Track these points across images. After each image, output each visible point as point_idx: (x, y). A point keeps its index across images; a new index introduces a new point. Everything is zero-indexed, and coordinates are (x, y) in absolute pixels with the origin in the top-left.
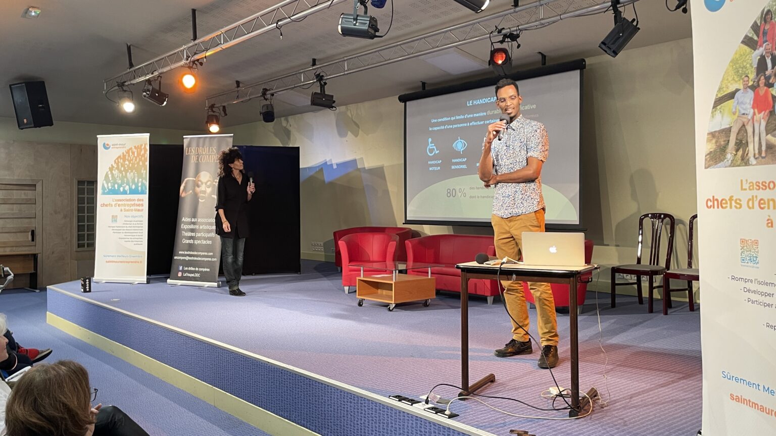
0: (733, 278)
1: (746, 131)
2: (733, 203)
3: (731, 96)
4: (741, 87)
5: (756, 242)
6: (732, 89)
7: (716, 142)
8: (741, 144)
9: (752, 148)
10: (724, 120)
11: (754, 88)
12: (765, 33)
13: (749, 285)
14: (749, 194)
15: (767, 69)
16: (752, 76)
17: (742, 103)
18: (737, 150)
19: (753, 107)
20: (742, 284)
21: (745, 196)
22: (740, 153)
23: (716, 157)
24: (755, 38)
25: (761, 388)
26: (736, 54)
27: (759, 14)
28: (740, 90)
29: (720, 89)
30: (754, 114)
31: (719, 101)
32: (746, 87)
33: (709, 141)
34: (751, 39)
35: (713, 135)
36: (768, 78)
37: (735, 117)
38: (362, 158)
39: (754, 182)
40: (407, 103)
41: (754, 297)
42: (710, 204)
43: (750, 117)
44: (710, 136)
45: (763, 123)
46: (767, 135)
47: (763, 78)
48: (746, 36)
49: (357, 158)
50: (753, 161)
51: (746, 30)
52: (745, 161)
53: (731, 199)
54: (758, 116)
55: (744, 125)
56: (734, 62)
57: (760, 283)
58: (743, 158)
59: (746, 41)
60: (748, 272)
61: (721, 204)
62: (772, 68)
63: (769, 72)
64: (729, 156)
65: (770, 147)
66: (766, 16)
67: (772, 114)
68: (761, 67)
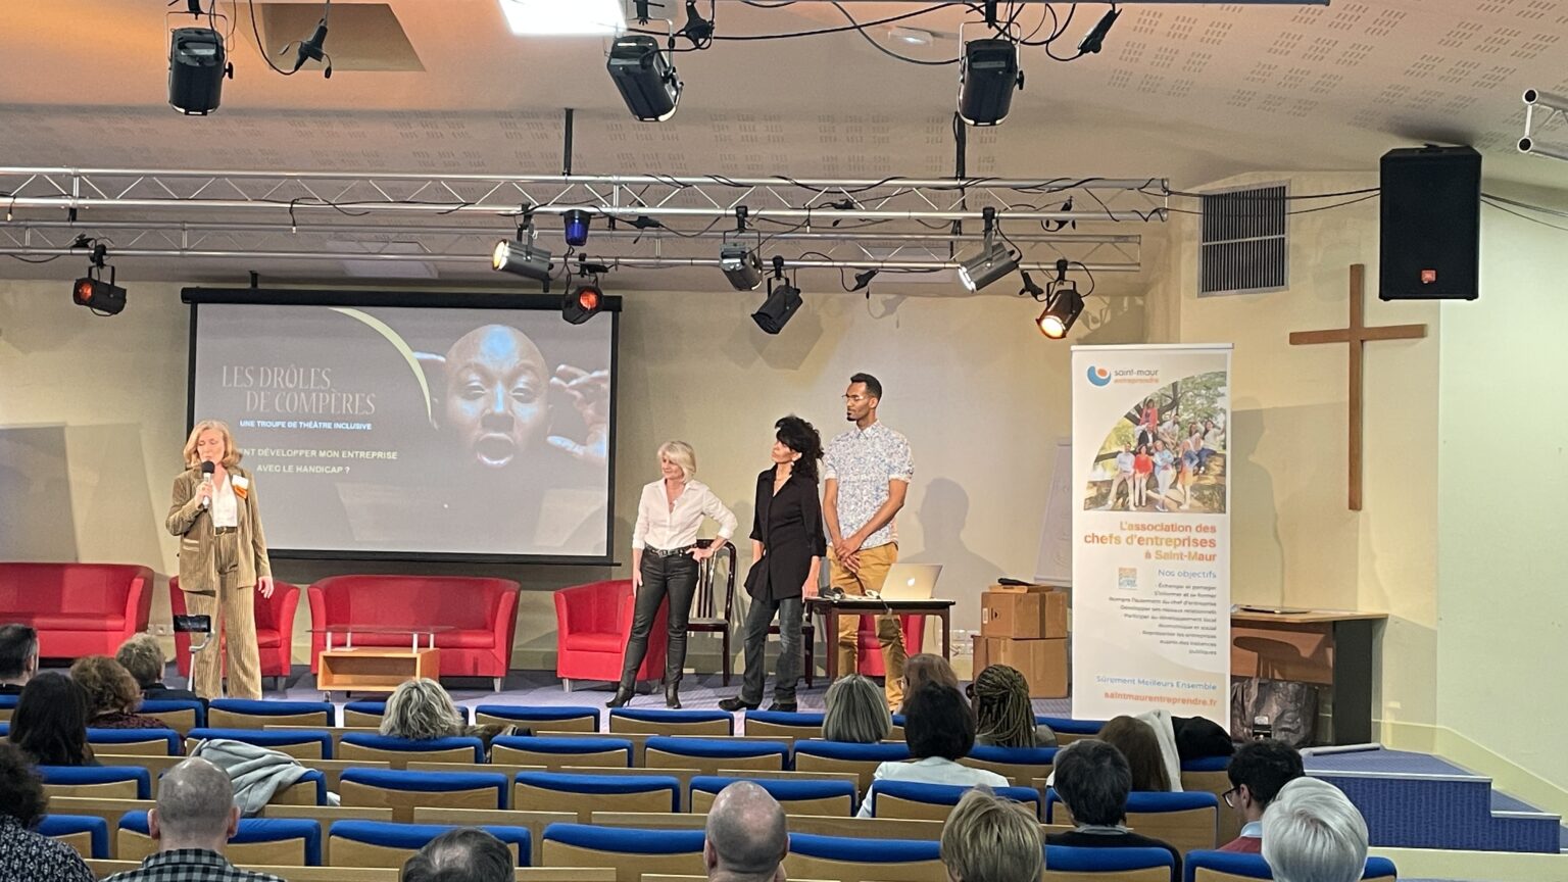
0: (1111, 599)
1: (1127, 484)
2: (1113, 540)
4: (1122, 449)
5: (1134, 570)
6: (1115, 450)
7: (1098, 490)
8: (1122, 494)
9: (1132, 498)
10: (1103, 473)
11: (1135, 453)
12: (1147, 415)
13: (1126, 604)
14: (1129, 533)
15: (1148, 442)
16: (1134, 444)
17: (1124, 463)
18: (1118, 499)
19: (1134, 467)
20: (1120, 603)
21: (1124, 535)
22: (1121, 500)
23: (1096, 502)
24: (1138, 416)
25: (1136, 681)
26: (1119, 423)
27: (1143, 400)
28: (1122, 452)
29: (1103, 448)
30: (1135, 473)
31: (1099, 459)
32: (1128, 451)
33: (1089, 488)
35: (1094, 484)
36: (1148, 449)
37: (1117, 472)
39: (1134, 524)
40: (200, 306)
41: (1131, 612)
42: (1088, 539)
43: (1131, 474)
44: (1091, 485)
45: (1144, 482)
46: (1147, 489)
47: (1144, 448)
48: (1129, 413)
50: (1132, 507)
51: (1130, 408)
53: (1111, 536)
54: (1138, 475)
55: (1125, 480)
56: (1116, 430)
57: (1137, 601)
58: (1123, 505)
59: (1129, 416)
60: (1124, 594)
61: (1102, 540)
62: (1154, 441)
63: (1150, 444)
64: (1110, 503)
65: (1149, 499)
66: (1148, 403)
67: (1152, 475)
68: (1143, 439)
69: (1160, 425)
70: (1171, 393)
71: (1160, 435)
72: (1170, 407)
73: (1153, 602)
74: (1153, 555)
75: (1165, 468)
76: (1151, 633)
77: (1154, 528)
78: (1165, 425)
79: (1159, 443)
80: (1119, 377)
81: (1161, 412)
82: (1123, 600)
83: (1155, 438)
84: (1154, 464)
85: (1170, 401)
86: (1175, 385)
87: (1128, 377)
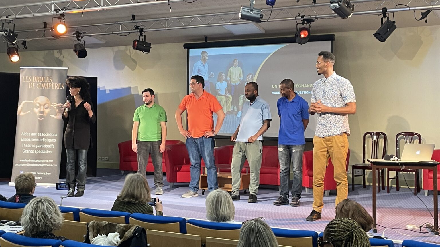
38: (137, 87)
40: (190, 50)
49: (131, 87)
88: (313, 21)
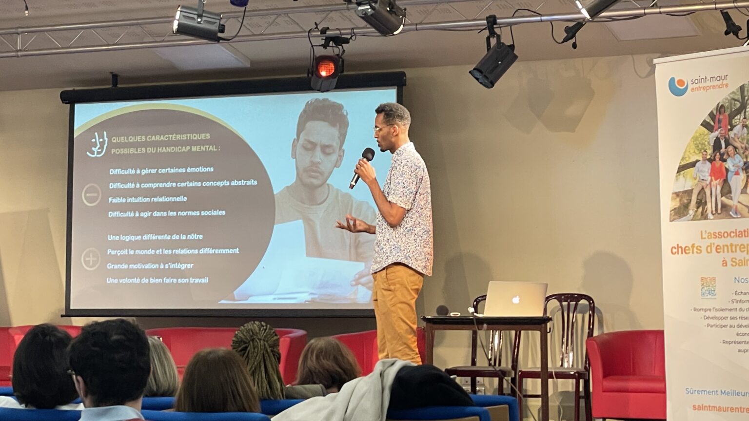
0: (695, 310)
1: (705, 193)
2: (695, 250)
3: (693, 165)
4: (701, 159)
5: (714, 279)
6: (693, 159)
7: (680, 200)
8: (701, 203)
9: (710, 207)
10: (687, 182)
11: (711, 161)
12: (720, 121)
13: (708, 314)
14: (708, 242)
15: (721, 148)
16: (710, 151)
17: (702, 171)
18: (698, 208)
19: (711, 175)
20: (702, 313)
21: (704, 244)
22: (700, 209)
23: (680, 212)
24: (712, 123)
25: (719, 392)
26: (696, 132)
27: (715, 106)
28: (699, 161)
29: (683, 159)
30: (711, 180)
31: (681, 169)
32: (705, 159)
33: (673, 199)
34: (708, 123)
35: (677, 194)
36: (722, 155)
37: (696, 181)
39: (712, 233)
40: (78, 106)
41: (712, 322)
42: (674, 250)
43: (708, 182)
44: (674, 195)
45: (719, 188)
46: (722, 196)
47: (718, 154)
48: (705, 121)
50: (710, 216)
51: (705, 116)
52: (704, 216)
53: (693, 246)
54: (714, 182)
55: (703, 189)
56: (695, 139)
57: (717, 310)
58: (702, 214)
59: (705, 124)
60: (707, 303)
61: (685, 250)
62: (726, 148)
63: (723, 150)
64: (691, 212)
65: (724, 206)
66: (720, 108)
67: (726, 181)
68: (717, 146)
69: (731, 130)
70: (738, 97)
71: (731, 141)
72: (738, 112)
73: (730, 310)
74: (729, 263)
75: (737, 173)
76: (730, 343)
77: (729, 235)
78: (736, 130)
79: (730, 148)
80: (695, 86)
81: (732, 116)
82: (706, 310)
83: (728, 144)
84: (727, 170)
85: (738, 105)
86: (742, 88)
87: (702, 85)
88: (347, 41)
